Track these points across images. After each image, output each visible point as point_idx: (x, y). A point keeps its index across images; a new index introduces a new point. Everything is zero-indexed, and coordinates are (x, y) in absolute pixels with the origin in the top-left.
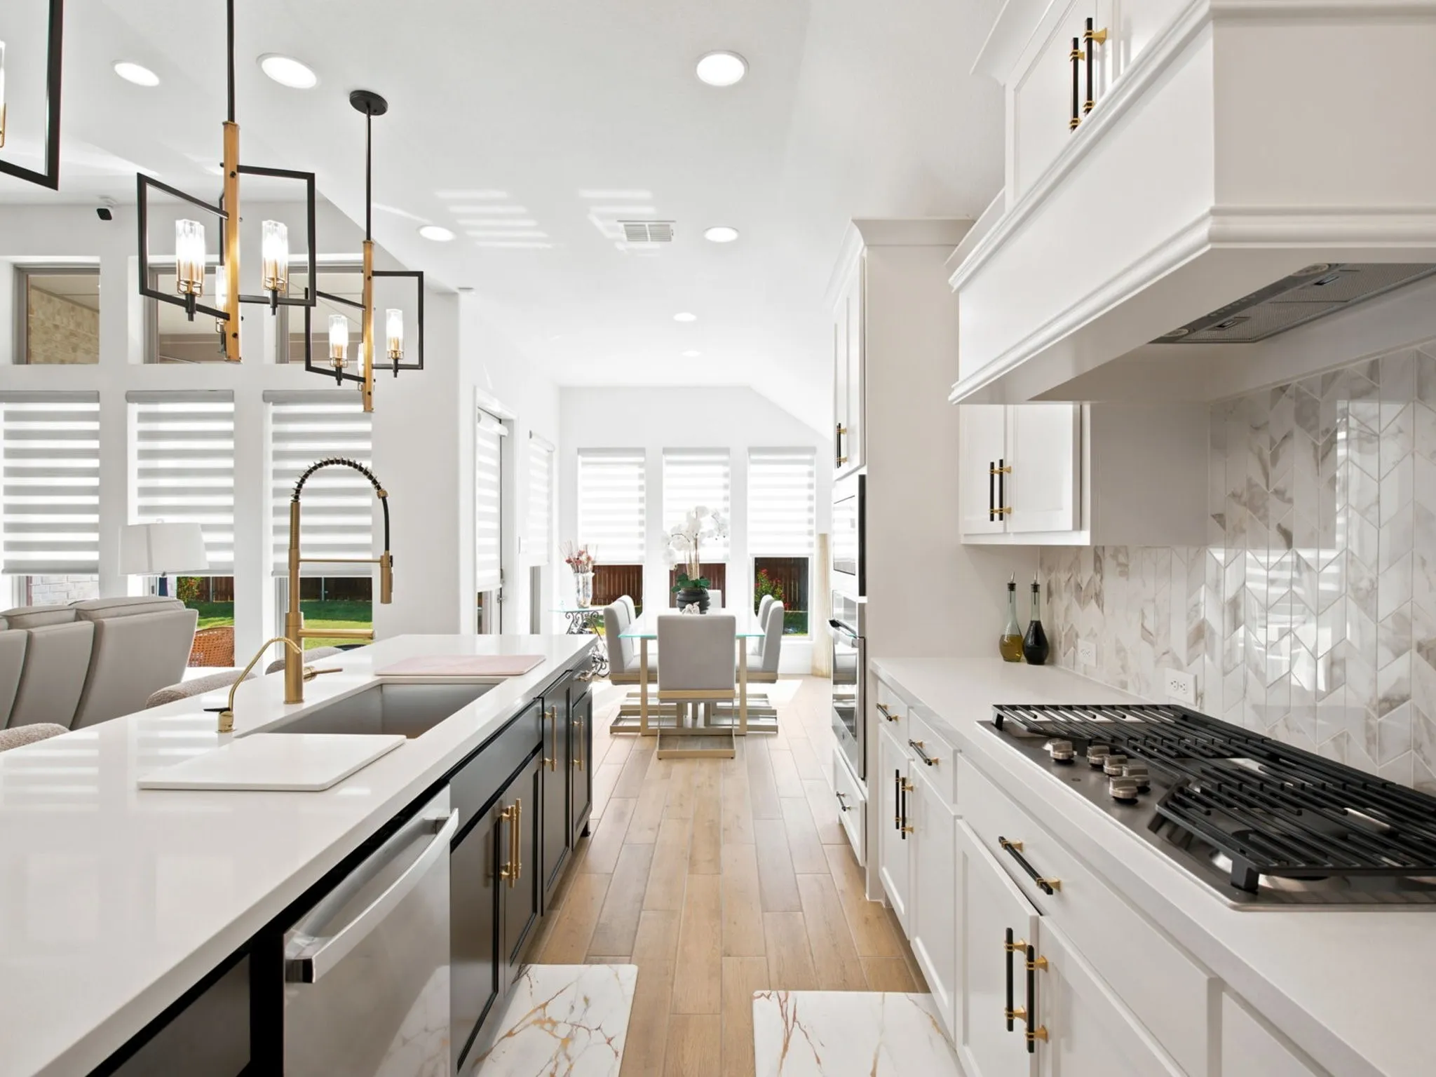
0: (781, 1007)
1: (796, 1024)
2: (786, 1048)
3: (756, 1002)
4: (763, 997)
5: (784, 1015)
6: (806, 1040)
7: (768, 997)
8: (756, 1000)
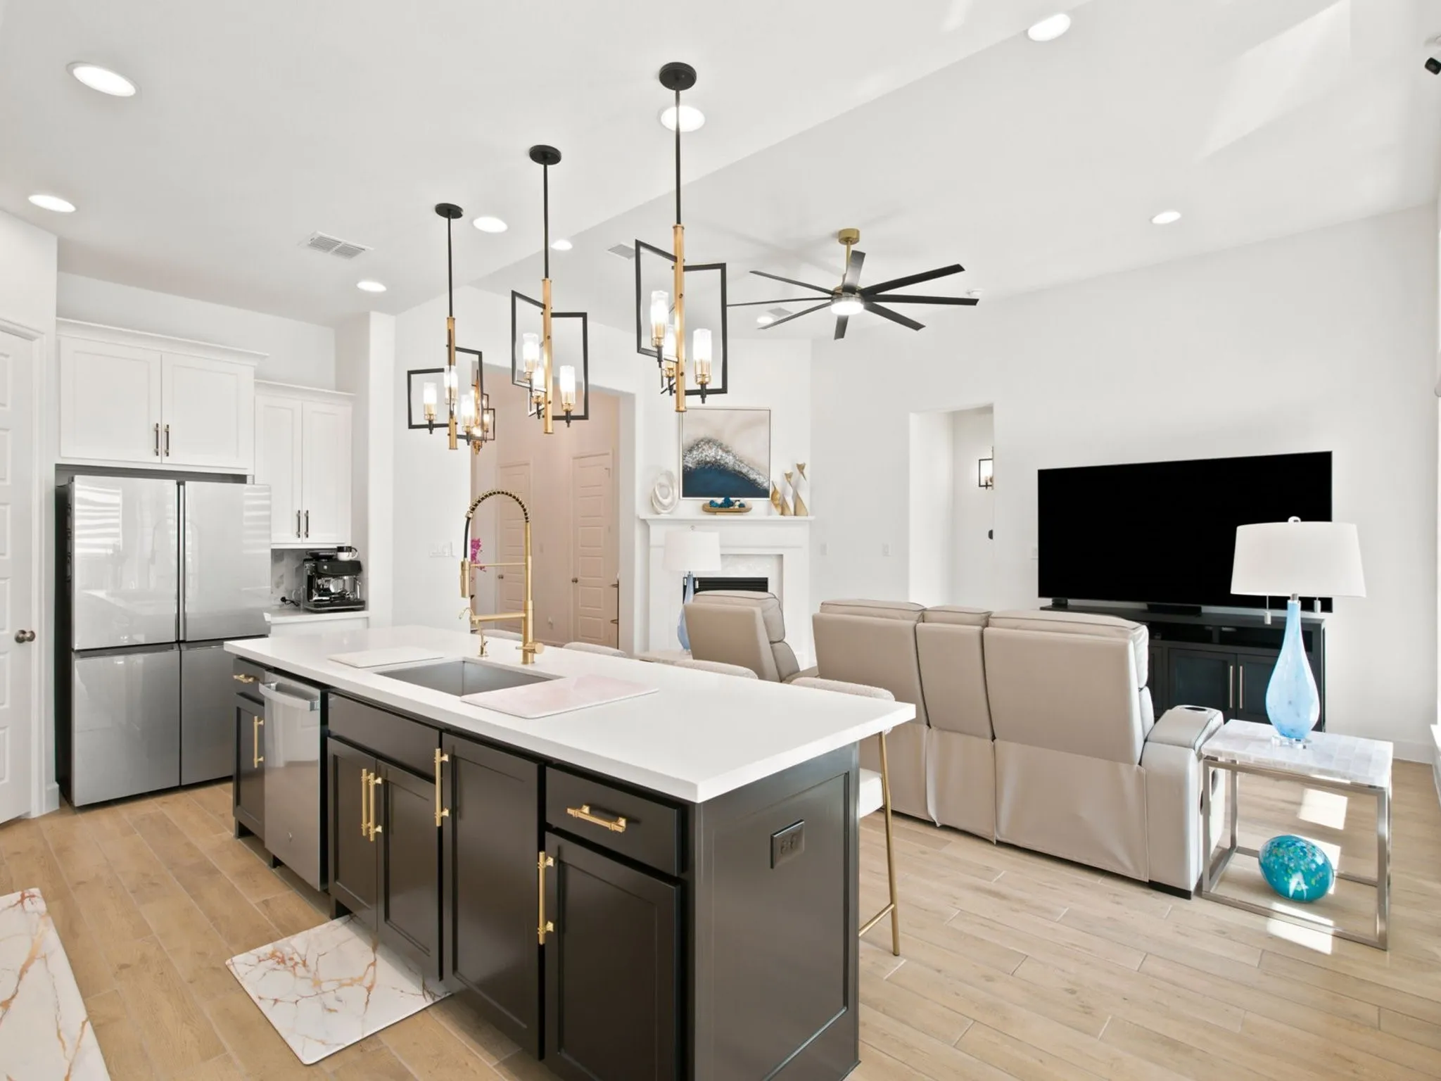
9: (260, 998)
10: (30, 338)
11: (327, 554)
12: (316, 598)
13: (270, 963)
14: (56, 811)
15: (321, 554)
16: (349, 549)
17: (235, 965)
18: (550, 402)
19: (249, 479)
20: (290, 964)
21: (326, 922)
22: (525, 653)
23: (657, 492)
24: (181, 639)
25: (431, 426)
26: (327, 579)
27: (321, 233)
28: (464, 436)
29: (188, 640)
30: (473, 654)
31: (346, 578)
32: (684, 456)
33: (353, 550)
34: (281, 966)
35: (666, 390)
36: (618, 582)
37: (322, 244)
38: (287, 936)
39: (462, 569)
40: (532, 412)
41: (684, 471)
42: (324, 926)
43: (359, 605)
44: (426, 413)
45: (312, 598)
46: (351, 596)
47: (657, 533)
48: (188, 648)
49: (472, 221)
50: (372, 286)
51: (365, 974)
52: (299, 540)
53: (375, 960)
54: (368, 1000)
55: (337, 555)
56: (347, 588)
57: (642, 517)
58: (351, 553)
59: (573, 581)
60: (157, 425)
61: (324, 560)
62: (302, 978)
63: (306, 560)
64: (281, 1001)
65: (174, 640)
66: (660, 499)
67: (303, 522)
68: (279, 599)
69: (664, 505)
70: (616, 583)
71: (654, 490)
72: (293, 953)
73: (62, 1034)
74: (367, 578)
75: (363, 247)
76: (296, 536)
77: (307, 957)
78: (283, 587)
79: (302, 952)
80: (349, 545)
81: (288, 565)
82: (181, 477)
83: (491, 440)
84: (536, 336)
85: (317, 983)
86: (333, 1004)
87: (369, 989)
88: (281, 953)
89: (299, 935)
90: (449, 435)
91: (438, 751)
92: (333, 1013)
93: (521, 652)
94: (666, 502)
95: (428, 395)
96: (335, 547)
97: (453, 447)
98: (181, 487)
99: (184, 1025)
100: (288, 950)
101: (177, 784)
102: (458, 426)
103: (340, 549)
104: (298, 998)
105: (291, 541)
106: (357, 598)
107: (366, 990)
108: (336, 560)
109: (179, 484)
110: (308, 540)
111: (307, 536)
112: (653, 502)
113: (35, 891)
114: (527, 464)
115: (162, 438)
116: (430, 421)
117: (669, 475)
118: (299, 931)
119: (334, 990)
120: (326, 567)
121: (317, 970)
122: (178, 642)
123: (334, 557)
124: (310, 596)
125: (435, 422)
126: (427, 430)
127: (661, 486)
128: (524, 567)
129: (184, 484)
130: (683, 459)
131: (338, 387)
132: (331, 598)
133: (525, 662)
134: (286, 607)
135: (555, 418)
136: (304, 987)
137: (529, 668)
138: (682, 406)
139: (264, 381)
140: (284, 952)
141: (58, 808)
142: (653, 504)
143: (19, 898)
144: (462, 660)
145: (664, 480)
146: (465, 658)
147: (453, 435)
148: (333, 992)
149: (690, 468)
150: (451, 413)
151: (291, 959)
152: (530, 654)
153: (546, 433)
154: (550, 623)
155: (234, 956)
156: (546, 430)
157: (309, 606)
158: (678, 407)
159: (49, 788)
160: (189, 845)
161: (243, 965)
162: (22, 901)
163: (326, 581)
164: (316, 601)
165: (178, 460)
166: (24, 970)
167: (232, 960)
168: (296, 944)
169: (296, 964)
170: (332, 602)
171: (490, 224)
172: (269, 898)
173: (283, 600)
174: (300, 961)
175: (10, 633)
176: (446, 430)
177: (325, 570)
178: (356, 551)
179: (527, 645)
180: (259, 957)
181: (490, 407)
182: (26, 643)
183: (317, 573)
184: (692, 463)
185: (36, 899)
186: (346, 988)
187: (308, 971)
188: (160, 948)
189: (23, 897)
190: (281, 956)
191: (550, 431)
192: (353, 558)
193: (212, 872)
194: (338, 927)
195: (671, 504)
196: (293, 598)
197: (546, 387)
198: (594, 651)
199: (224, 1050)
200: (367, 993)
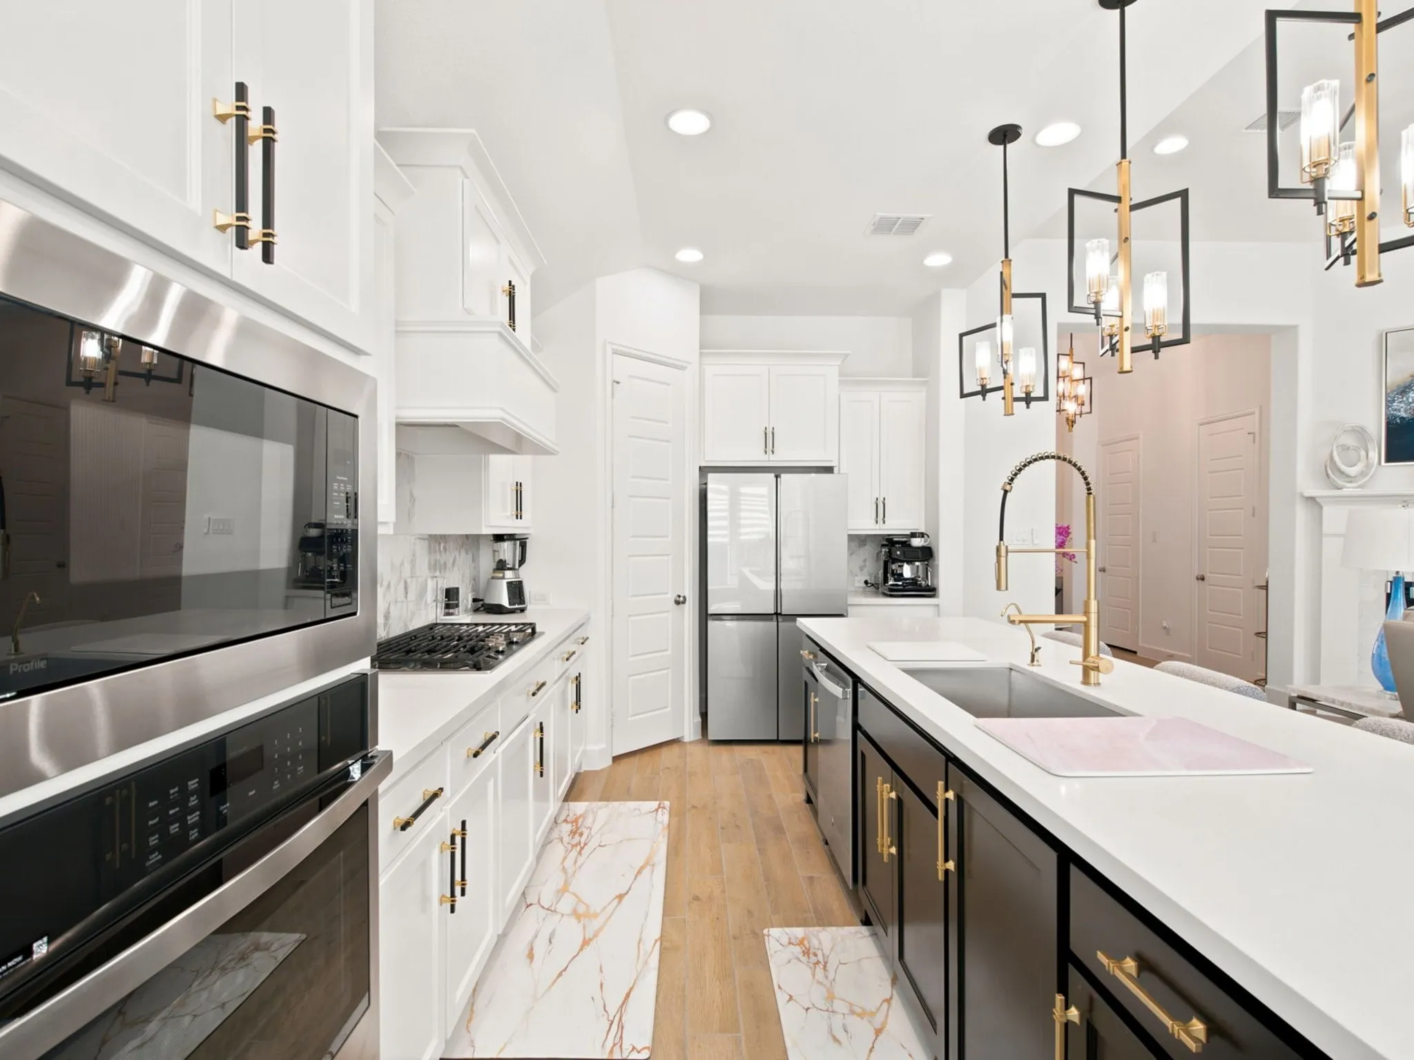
0: (621, 1037)
1: (611, 1018)
2: (628, 995)
3: (647, 1042)
4: (639, 1049)
5: (621, 1027)
6: (606, 1003)
7: (634, 1048)
8: (647, 1046)
9: (780, 987)
10: (682, 368)
11: (900, 539)
12: (891, 582)
13: (797, 950)
14: (698, 740)
15: (895, 539)
16: (922, 535)
17: (770, 938)
18: (1127, 329)
19: (836, 470)
20: (813, 959)
21: (857, 925)
22: (1086, 671)
23: (1336, 458)
24: (779, 612)
25: (984, 392)
26: (899, 564)
27: (880, 214)
28: (1023, 398)
29: (783, 613)
30: (1023, 662)
31: (917, 563)
32: (1389, 403)
33: (925, 536)
34: (804, 959)
35: (1338, 258)
36: (1267, 582)
37: (885, 226)
38: (819, 926)
39: (997, 555)
40: (1104, 350)
41: (1388, 424)
42: (853, 929)
43: (930, 591)
44: (979, 377)
45: (888, 583)
46: (924, 583)
47: (1334, 517)
48: (783, 621)
49: (1033, 140)
50: (938, 260)
51: (878, 1009)
52: (877, 527)
53: (891, 998)
54: (873, 1047)
55: (910, 540)
56: (920, 573)
57: (1309, 493)
58: (923, 539)
59: (1198, 579)
60: (766, 428)
61: (897, 546)
62: (819, 982)
63: (883, 546)
64: (795, 1001)
65: (773, 613)
66: (1343, 468)
67: (880, 510)
68: (863, 582)
69: (1348, 476)
70: (1265, 584)
71: (1332, 452)
72: (818, 949)
73: (641, 943)
74: (938, 565)
75: (921, 216)
76: (874, 521)
77: (829, 959)
78: (866, 570)
79: (827, 952)
80: (923, 531)
81: (868, 552)
82: (778, 471)
83: (1087, 413)
84: (1105, 241)
85: (831, 997)
86: (841, 1035)
87: (878, 1032)
88: (809, 943)
89: (829, 929)
90: (1004, 398)
91: (941, 784)
92: (837, 1044)
93: (1080, 668)
94: (1352, 471)
95: (983, 357)
96: (908, 533)
97: (1009, 413)
98: (779, 479)
99: (718, 982)
100: (815, 942)
101: (776, 738)
102: (1014, 387)
103: (913, 535)
104: (811, 1006)
105: (869, 526)
106: (928, 585)
107: (873, 1031)
108: (910, 546)
109: (777, 477)
110: (885, 526)
111: (884, 522)
112: (1330, 472)
113: (667, 803)
114: (1137, 438)
115: (769, 440)
116: (983, 386)
117: (1360, 432)
118: (831, 924)
119: (844, 1014)
120: (898, 553)
121: (834, 980)
122: (776, 614)
123: (908, 543)
124: (886, 580)
125: (988, 387)
126: (980, 397)
127: (1345, 448)
128: (1085, 555)
129: (780, 477)
130: (1387, 407)
131: (916, 374)
132: (903, 583)
133: (1086, 681)
134: (868, 589)
135: (1134, 350)
136: (818, 995)
137: (1091, 692)
138: (1371, 271)
139: (849, 379)
140: (811, 945)
141: (701, 737)
142: (1328, 475)
143: (657, 807)
144: (1008, 666)
145: (1349, 440)
146: (1014, 665)
147: (1009, 399)
148: (842, 1016)
149: (1402, 418)
150: (1005, 372)
151: (815, 955)
152: (1092, 673)
153: (1122, 372)
154: (1165, 628)
155: (772, 927)
156: (1122, 368)
157: (885, 590)
158: (1363, 277)
159: (695, 721)
160: (770, 797)
161: (776, 937)
162: (657, 810)
163: (899, 566)
164: (891, 585)
165: (781, 458)
166: (639, 872)
167: (768, 931)
168: (825, 937)
169: (818, 962)
170: (904, 587)
171: (1057, 133)
172: (814, 875)
173: (866, 582)
174: (822, 961)
175: (671, 597)
176: (1001, 393)
177: (897, 555)
178: (928, 537)
179: (1090, 659)
180: (790, 939)
181: (1086, 377)
182: (681, 605)
183: (890, 559)
184: (1405, 412)
185: (665, 811)
186: (855, 1016)
187: (826, 977)
188: (723, 891)
189: (659, 807)
190: (807, 946)
191: (1127, 367)
192: (925, 544)
193: (779, 830)
194: (865, 937)
195: (1363, 474)
196: (873, 582)
197: (1121, 310)
198: (1203, 681)
199: (738, 1031)
200: (874, 1038)
